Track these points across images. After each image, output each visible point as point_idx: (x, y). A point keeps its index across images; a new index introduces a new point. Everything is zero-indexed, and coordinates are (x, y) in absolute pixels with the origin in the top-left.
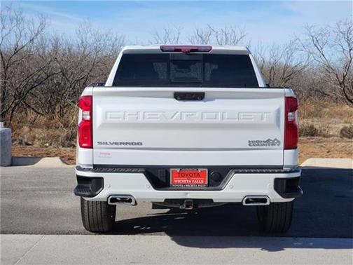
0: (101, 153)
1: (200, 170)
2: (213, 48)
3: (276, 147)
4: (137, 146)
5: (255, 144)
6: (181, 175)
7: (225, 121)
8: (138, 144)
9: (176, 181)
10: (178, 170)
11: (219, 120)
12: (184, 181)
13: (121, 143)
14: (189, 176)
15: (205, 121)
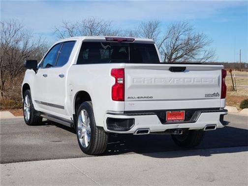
0: (130, 104)
1: (181, 112)
2: (136, 40)
3: (217, 97)
4: (150, 99)
5: (208, 96)
6: (171, 115)
7: (195, 83)
8: (151, 98)
9: (169, 119)
10: (170, 112)
11: (192, 83)
12: (173, 119)
13: (141, 97)
14: (175, 115)
15: (186, 83)
